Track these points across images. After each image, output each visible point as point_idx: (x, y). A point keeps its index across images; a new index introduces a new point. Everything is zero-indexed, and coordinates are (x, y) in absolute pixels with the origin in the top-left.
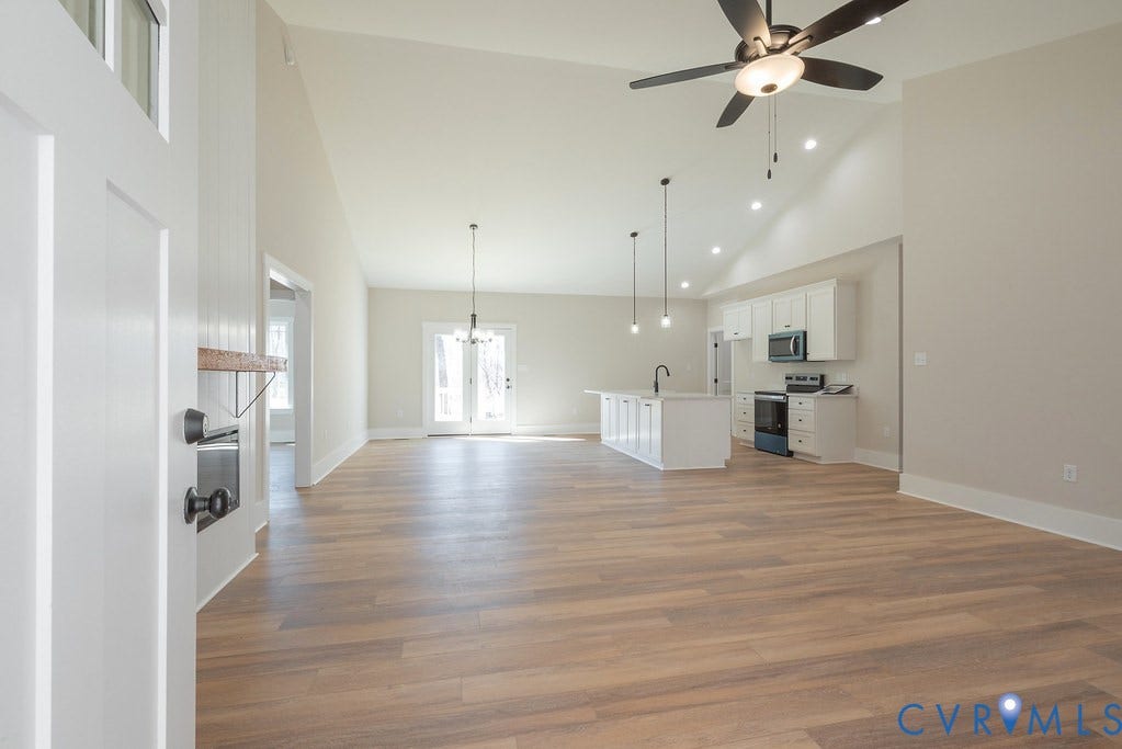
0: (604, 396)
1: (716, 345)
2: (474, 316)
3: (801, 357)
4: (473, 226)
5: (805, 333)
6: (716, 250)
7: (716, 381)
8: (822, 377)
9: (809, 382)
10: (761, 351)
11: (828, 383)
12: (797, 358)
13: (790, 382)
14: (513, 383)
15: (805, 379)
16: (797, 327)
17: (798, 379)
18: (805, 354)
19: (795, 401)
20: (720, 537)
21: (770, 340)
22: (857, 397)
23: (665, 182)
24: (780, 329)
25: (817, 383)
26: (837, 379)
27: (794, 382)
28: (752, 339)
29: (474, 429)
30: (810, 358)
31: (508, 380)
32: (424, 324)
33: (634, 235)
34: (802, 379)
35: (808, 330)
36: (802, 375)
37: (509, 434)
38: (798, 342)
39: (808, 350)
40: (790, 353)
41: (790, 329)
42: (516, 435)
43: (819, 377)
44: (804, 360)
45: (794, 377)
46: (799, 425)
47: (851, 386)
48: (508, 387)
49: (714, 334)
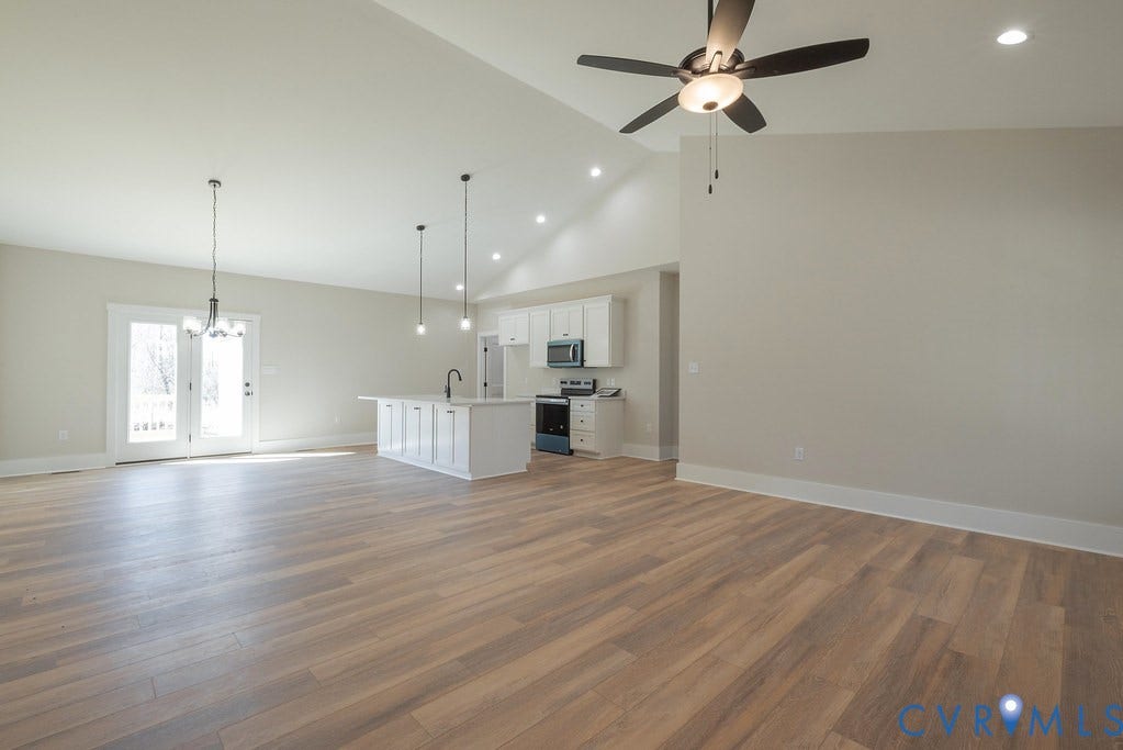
0: (382, 403)
1: (486, 350)
2: (214, 300)
3: (578, 364)
4: (215, 182)
5: (582, 342)
6: (496, 257)
7: (485, 385)
8: (595, 381)
9: (582, 386)
10: (540, 358)
11: (600, 386)
12: (575, 364)
13: (564, 386)
14: (255, 388)
15: (579, 383)
16: (575, 336)
17: (572, 383)
18: (582, 361)
19: (576, 404)
20: (586, 545)
21: (549, 347)
22: (624, 400)
23: (466, 178)
24: (558, 337)
25: (590, 387)
26: (609, 383)
27: (568, 386)
28: (528, 345)
29: (196, 449)
30: (586, 364)
31: (247, 385)
32: (110, 306)
33: (421, 228)
34: (576, 384)
35: (585, 341)
36: (575, 380)
37: (249, 453)
38: (578, 350)
39: (585, 357)
40: (569, 360)
41: (567, 337)
42: (258, 454)
43: (591, 381)
44: (583, 366)
45: (569, 381)
46: (581, 426)
47: (619, 390)
48: (248, 394)
49: (484, 339)
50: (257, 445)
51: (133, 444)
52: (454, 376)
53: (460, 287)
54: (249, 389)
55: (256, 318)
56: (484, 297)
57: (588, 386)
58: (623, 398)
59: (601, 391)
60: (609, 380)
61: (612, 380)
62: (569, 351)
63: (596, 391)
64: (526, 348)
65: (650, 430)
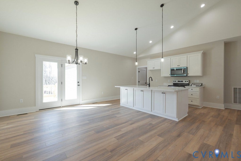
1: (139, 72)
2: (77, 49)
5: (187, 68)
6: (151, 42)
7: (139, 82)
10: (168, 73)
12: (184, 75)
13: (175, 82)
14: (80, 84)
15: (182, 81)
17: (178, 81)
21: (171, 70)
23: (162, 5)
24: (175, 67)
29: (64, 104)
30: (188, 75)
31: (78, 82)
32: (36, 55)
33: (136, 29)
34: (180, 82)
35: (188, 67)
36: (180, 80)
37: (79, 104)
38: (186, 70)
39: (188, 73)
40: (181, 74)
41: (179, 67)
42: (81, 105)
43: (188, 81)
44: (187, 76)
45: (177, 81)
46: (192, 96)
47: (202, 84)
48: (79, 85)
49: (139, 68)
50: (81, 102)
51: (44, 103)
53: (135, 53)
56: (141, 56)
57: (187, 82)
58: (204, 86)
59: (193, 84)
60: (196, 80)
61: (197, 80)
62: (181, 71)
63: (190, 84)
64: (159, 70)
65: (218, 98)
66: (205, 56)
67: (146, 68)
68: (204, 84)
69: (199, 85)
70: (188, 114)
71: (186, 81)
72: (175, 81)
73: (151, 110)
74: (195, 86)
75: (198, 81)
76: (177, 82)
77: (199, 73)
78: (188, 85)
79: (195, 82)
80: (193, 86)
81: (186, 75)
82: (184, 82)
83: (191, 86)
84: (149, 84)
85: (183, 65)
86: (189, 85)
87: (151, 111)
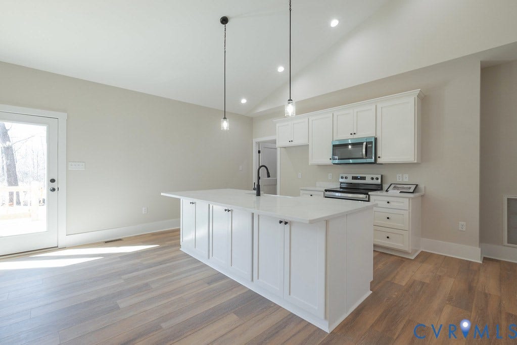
0: (185, 200)
1: (259, 152)
5: (376, 139)
8: (384, 177)
10: (323, 155)
12: (369, 160)
13: (344, 181)
14: (61, 184)
15: (364, 178)
17: (354, 178)
18: (376, 157)
19: (380, 199)
21: (333, 146)
22: (423, 195)
24: (344, 136)
26: (401, 179)
28: (308, 146)
30: (379, 161)
31: (53, 181)
33: (224, 20)
34: (359, 179)
35: (379, 137)
36: (359, 176)
37: (56, 248)
38: (371, 147)
39: (379, 154)
40: (361, 157)
41: (355, 136)
42: (64, 248)
43: (379, 177)
44: (375, 162)
45: (350, 176)
46: (388, 223)
47: (417, 185)
48: (53, 190)
49: (258, 143)
50: (63, 240)
52: (263, 170)
54: (54, 185)
55: (62, 116)
57: (375, 182)
58: (422, 193)
59: (393, 186)
60: (401, 175)
61: (404, 175)
62: (361, 148)
63: (383, 185)
64: (305, 148)
65: (464, 229)
66: (425, 103)
67: (274, 142)
68: (422, 186)
69: (410, 188)
70: (371, 290)
71: (375, 176)
72: (346, 178)
73: (250, 276)
74: (397, 192)
75: (404, 178)
76: (350, 180)
77: (410, 156)
78: (379, 188)
79: (399, 180)
80: (391, 191)
81: (373, 160)
82: (368, 181)
83: (387, 191)
84: (258, 186)
85: (364, 133)
86: (381, 189)
87: (250, 280)
